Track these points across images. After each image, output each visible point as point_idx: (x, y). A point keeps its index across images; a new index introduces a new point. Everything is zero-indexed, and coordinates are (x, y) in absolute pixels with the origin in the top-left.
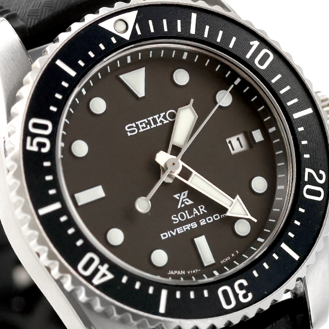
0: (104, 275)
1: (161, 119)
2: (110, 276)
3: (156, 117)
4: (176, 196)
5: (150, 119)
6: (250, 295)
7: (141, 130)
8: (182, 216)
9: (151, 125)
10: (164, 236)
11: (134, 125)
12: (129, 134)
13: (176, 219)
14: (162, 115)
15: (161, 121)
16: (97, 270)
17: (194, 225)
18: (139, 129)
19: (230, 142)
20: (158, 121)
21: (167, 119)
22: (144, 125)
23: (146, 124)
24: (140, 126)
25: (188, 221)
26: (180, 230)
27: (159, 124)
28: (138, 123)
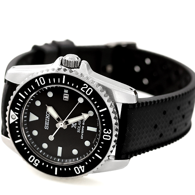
0: (82, 168)
1: (47, 117)
2: (83, 167)
3: (46, 118)
4: (72, 127)
5: (46, 120)
6: (110, 130)
7: (48, 125)
8: (79, 129)
9: (48, 121)
10: (82, 138)
11: (46, 126)
12: (48, 129)
13: (79, 131)
14: (46, 116)
15: (48, 117)
16: (80, 169)
17: (83, 127)
18: (47, 125)
19: (65, 99)
20: (48, 118)
21: (48, 115)
22: (47, 123)
23: (47, 122)
24: (47, 124)
25: (81, 128)
26: (82, 132)
27: (49, 118)
28: (46, 124)
